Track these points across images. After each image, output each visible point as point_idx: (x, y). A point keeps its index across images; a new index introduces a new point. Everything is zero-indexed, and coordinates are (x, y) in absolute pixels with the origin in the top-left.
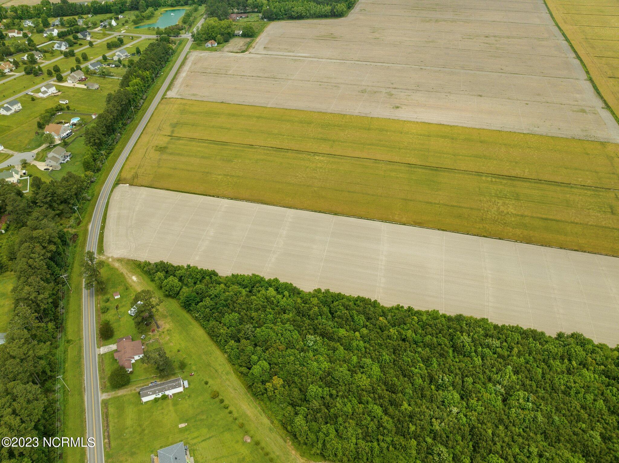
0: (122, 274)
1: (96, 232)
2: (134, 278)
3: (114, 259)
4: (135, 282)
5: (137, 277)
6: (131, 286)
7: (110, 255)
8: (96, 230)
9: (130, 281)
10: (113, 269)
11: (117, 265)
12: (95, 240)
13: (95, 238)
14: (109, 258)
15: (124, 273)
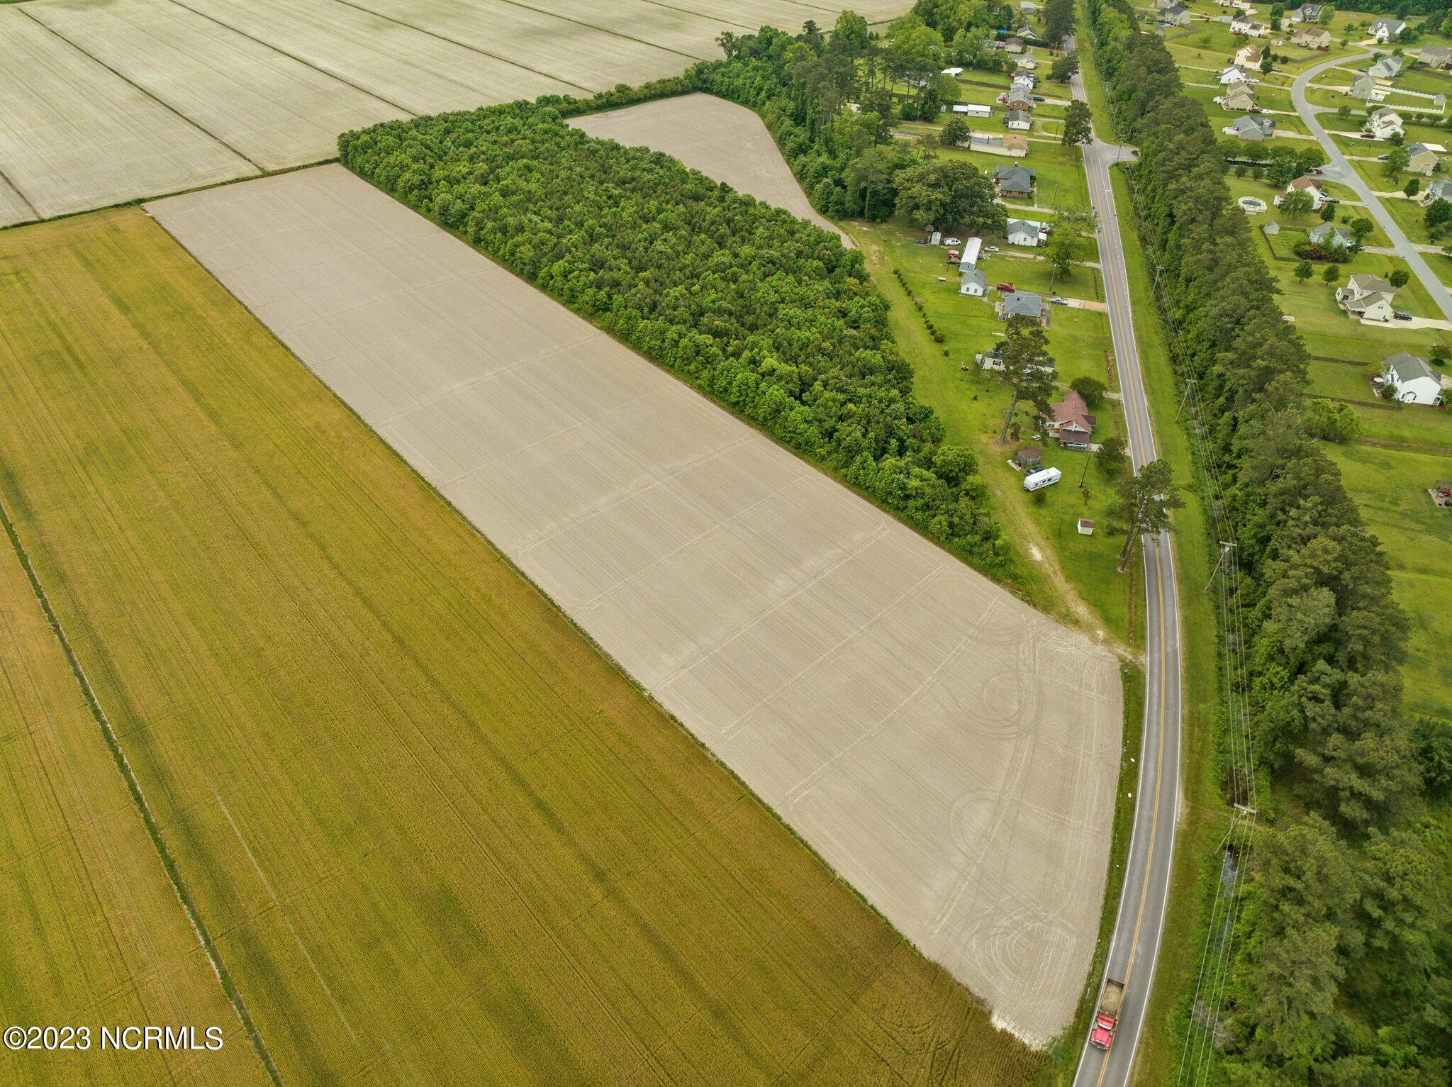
0: (1069, 579)
1: (1151, 765)
2: (1036, 554)
3: (1089, 629)
4: (1037, 544)
5: (1028, 555)
6: (1048, 539)
7: (1100, 649)
8: (1151, 774)
9: (1048, 552)
10: (1097, 605)
11: (1081, 610)
12: (1154, 729)
13: (1153, 740)
14: (1106, 642)
15: (1063, 579)
